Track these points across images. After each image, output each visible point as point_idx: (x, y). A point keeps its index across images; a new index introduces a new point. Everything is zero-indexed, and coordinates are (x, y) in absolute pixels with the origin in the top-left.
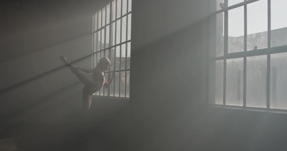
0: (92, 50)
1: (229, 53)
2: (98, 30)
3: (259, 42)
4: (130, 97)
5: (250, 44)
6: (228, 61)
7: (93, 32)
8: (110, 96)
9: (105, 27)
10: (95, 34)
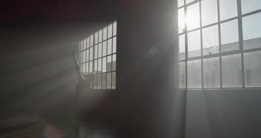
1: (188, 57)
2: (84, 50)
3: (212, 50)
4: (116, 88)
5: (206, 51)
6: (188, 62)
7: (79, 51)
8: (94, 88)
9: (89, 48)
10: (81, 53)
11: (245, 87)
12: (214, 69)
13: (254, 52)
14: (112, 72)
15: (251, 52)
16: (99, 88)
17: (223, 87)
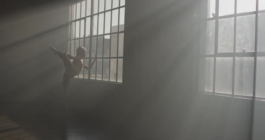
0: (69, 37)
1: (218, 52)
4: (123, 82)
6: (217, 58)
8: (91, 79)
9: (85, 18)
10: (72, 23)
14: (117, 58)
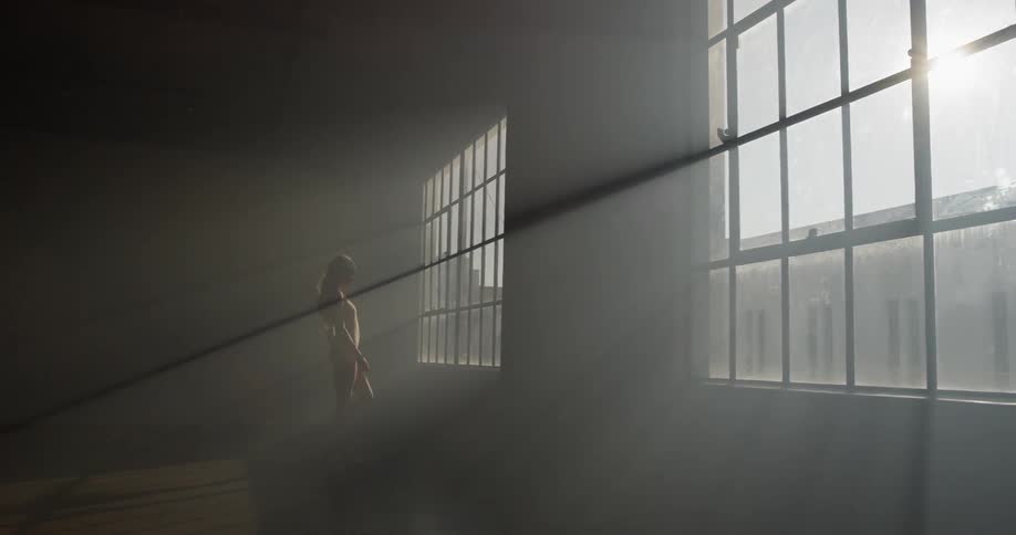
0: (422, 260)
1: (742, 249)
2: (434, 216)
4: (501, 365)
6: (740, 269)
7: (423, 220)
9: (448, 209)
11: (939, 388)
12: (827, 302)
13: (972, 229)
15: (962, 231)
16: (474, 362)
17: (857, 383)
